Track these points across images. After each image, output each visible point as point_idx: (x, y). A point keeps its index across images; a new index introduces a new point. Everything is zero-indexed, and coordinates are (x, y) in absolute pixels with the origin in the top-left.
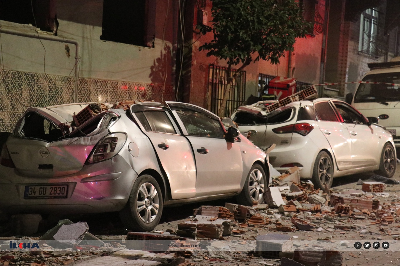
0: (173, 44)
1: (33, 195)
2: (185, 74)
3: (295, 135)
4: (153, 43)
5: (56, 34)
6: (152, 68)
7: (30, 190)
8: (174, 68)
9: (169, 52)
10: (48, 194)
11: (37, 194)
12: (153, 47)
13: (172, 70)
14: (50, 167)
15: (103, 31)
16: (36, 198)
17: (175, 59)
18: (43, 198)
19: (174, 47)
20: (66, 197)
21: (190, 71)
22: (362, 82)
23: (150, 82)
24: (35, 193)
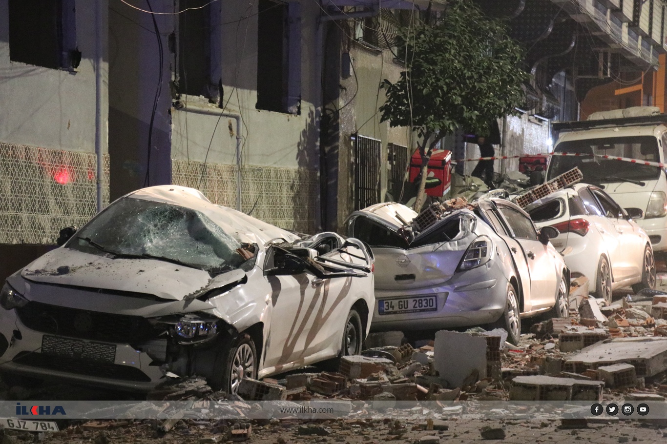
0: (316, 107)
1: (391, 310)
2: (330, 151)
3: (572, 235)
4: (299, 108)
5: (221, 106)
6: (299, 144)
7: (385, 305)
8: (318, 144)
9: (312, 121)
10: (411, 307)
11: (396, 309)
12: (299, 113)
13: (315, 146)
14: (412, 277)
15: (258, 96)
16: (395, 313)
17: (319, 130)
18: (405, 312)
19: (317, 111)
20: (436, 309)
21: (337, 147)
22: (556, 154)
23: (297, 167)
24: (393, 307)
